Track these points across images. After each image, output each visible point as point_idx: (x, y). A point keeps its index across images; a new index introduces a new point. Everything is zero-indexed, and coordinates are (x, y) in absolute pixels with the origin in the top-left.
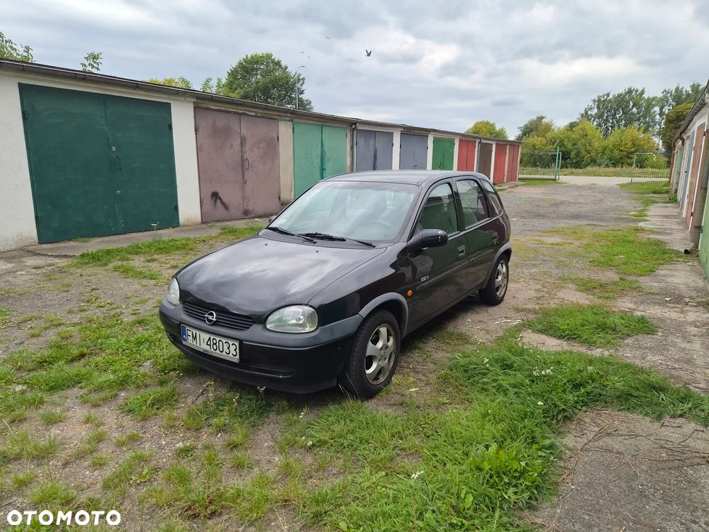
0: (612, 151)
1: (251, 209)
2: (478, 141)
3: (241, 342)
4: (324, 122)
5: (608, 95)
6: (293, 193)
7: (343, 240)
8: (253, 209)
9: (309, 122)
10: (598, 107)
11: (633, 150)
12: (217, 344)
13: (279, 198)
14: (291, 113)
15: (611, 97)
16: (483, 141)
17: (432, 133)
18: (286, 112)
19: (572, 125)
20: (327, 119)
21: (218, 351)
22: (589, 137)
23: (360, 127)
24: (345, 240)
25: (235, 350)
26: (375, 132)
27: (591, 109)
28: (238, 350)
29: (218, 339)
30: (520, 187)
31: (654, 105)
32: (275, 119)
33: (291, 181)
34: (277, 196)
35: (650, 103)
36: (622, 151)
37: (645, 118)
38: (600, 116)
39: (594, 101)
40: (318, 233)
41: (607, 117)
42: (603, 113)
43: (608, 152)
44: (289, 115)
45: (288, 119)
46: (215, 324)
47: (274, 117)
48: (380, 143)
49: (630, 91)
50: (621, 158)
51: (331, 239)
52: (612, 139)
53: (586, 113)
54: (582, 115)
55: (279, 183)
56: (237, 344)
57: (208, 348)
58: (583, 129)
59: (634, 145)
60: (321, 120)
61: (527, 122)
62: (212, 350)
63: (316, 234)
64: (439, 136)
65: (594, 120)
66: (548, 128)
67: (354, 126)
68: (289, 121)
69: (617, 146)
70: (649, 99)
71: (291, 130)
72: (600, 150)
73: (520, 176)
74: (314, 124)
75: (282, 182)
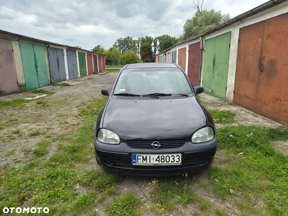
0: (126, 59)
1: (4, 90)
2: (93, 54)
3: (182, 153)
4: (34, 42)
5: (122, 38)
6: (24, 80)
7: (170, 95)
8: (5, 90)
9: (27, 42)
10: (119, 43)
11: (132, 58)
12: (165, 159)
13: (18, 83)
14: (18, 37)
15: (122, 39)
16: (95, 54)
17: (77, 50)
18: (16, 36)
19: (111, 49)
20: (36, 41)
21: (165, 162)
22: (117, 54)
23: (51, 46)
24: (171, 95)
25: (179, 159)
26: (56, 48)
27: (116, 43)
28: (180, 159)
29: (165, 156)
30: (109, 73)
31: (136, 43)
32: (10, 40)
33: (22, 73)
34: (16, 82)
35: (135, 42)
36: (129, 59)
37: (134, 47)
38: (120, 46)
39: (117, 40)
40: (156, 93)
41: (122, 47)
42: (120, 45)
43: (125, 59)
44: (17, 38)
45: (16, 40)
46: (160, 148)
47: (9, 38)
48: (59, 54)
49: (128, 38)
50: (130, 61)
51: (163, 95)
52: (125, 55)
53: (115, 44)
54: (114, 45)
55: (16, 75)
56: (180, 155)
57: (157, 162)
58: (115, 51)
59: (133, 57)
60: (32, 41)
61: (94, 48)
62: (160, 162)
63: (155, 94)
64: (80, 51)
65: (118, 47)
66: (103, 50)
67: (47, 45)
68: (17, 41)
69: (128, 57)
70: (134, 41)
71: (19, 46)
72: (122, 59)
73: (106, 69)
74: (29, 43)
75: (18, 75)
